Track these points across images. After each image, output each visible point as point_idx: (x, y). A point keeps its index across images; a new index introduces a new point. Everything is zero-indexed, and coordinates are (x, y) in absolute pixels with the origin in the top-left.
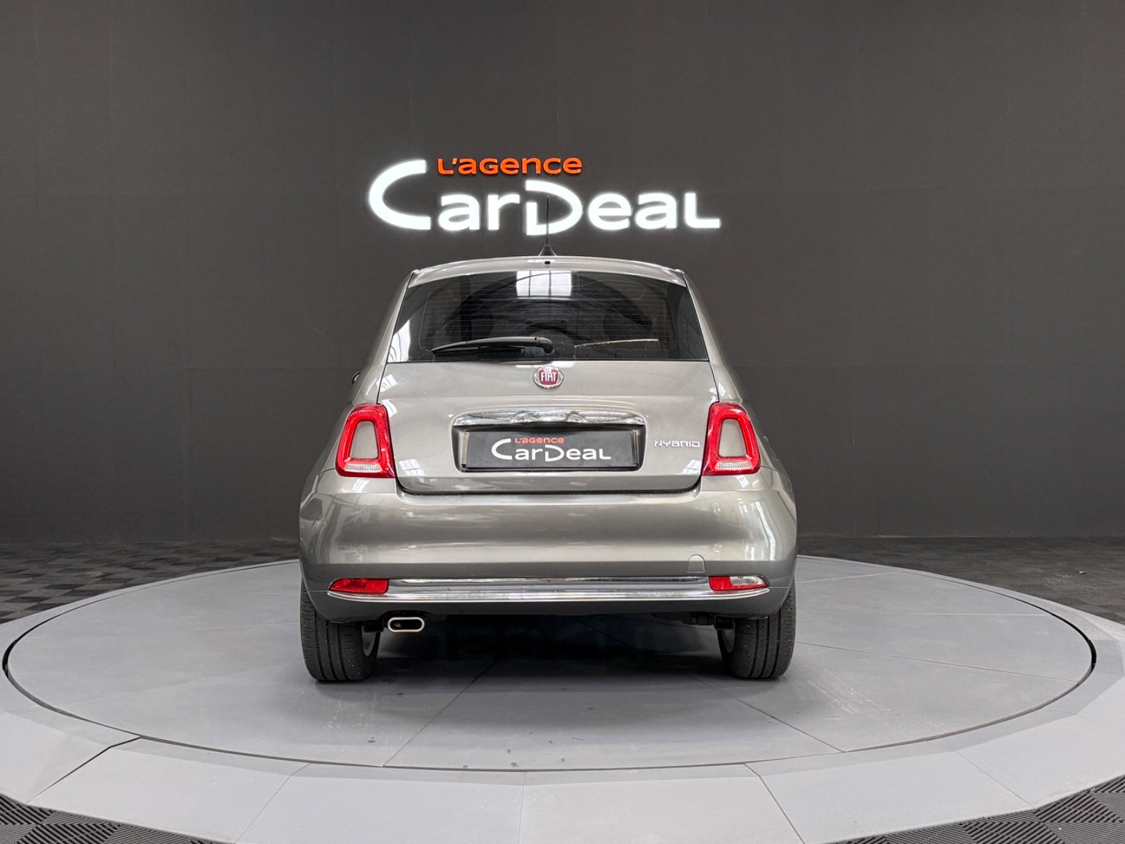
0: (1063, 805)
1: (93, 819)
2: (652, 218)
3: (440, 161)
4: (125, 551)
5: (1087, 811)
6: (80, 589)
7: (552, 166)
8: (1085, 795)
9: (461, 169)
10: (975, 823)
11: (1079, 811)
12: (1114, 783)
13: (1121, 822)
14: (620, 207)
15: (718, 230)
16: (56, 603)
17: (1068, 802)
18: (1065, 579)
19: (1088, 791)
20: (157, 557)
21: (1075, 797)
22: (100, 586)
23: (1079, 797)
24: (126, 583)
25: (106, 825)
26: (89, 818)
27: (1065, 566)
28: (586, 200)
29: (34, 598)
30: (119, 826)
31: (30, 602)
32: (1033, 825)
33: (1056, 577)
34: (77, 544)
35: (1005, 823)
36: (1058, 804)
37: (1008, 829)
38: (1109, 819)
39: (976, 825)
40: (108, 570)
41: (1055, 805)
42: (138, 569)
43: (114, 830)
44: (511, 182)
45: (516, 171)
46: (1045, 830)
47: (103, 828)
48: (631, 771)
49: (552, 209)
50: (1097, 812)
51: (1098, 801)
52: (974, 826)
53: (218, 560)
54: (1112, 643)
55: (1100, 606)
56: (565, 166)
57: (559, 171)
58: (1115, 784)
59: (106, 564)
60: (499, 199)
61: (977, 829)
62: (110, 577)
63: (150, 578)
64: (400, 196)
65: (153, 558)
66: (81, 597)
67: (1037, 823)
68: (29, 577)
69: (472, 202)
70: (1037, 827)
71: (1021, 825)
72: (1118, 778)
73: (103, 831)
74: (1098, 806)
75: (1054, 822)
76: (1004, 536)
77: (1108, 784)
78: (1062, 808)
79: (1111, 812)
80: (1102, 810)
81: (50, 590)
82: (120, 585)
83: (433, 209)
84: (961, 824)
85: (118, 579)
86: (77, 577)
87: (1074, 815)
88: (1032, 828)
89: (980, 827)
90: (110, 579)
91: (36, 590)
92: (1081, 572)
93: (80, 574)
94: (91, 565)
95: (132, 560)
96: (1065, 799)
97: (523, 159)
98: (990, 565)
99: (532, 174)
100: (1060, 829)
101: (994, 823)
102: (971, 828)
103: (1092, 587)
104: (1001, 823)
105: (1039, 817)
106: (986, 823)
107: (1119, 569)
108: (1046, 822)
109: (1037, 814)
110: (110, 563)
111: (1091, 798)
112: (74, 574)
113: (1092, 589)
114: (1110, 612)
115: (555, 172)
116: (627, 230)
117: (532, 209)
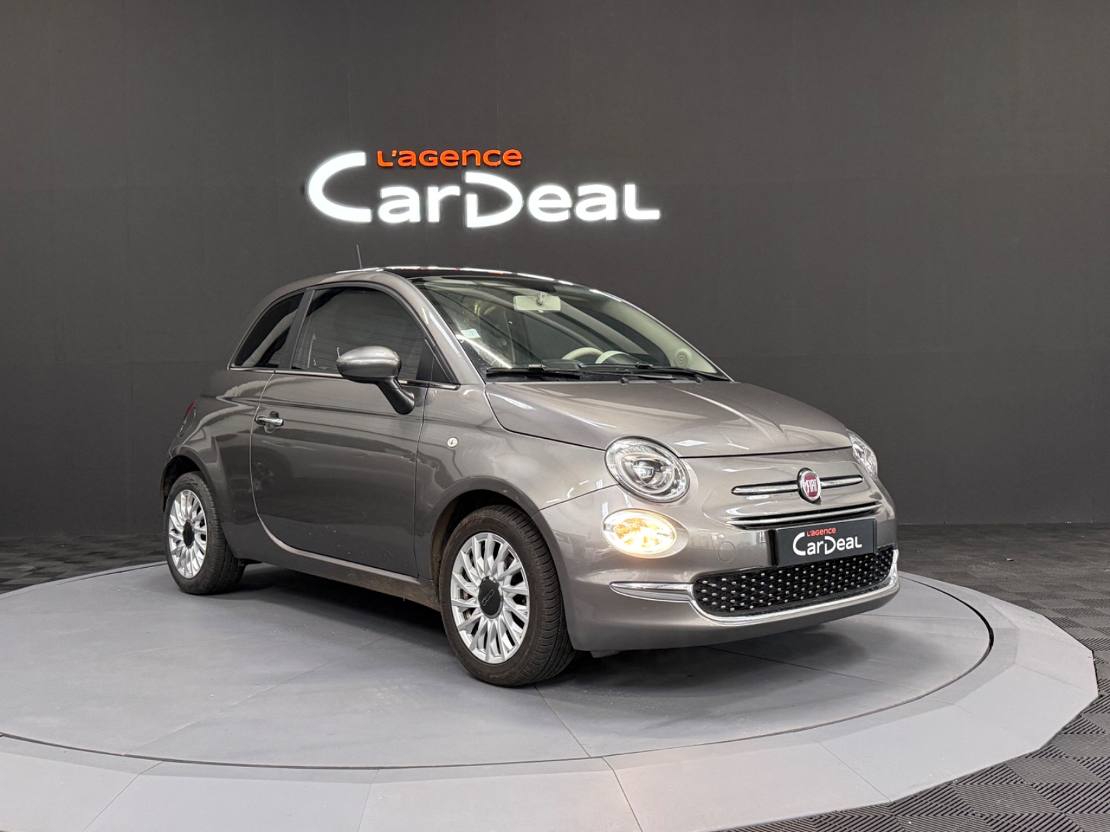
2: (591, 209)
3: (380, 153)
4: (65, 545)
5: (942, 804)
6: (6, 583)
7: (491, 158)
9: (400, 161)
10: (826, 817)
11: (934, 804)
13: (974, 815)
14: (560, 199)
15: (658, 221)
18: (992, 567)
19: (950, 783)
20: (95, 551)
21: (935, 789)
23: (940, 789)
24: (54, 577)
27: (994, 553)
28: (526, 193)
32: (886, 818)
33: (982, 564)
34: (20, 538)
35: (856, 817)
36: (916, 796)
37: (859, 822)
38: (962, 812)
40: (42, 564)
41: (912, 798)
42: (72, 562)
44: (452, 174)
45: (456, 163)
46: (895, 823)
48: (485, 767)
49: (492, 200)
50: (952, 805)
51: (956, 794)
52: (824, 820)
53: (155, 553)
54: (1013, 632)
55: (1017, 593)
56: (505, 158)
57: (499, 162)
58: (980, 775)
59: (42, 558)
60: (439, 190)
61: (826, 823)
62: (40, 571)
63: (79, 572)
64: (340, 189)
65: (90, 552)
67: (888, 816)
69: (411, 194)
70: (887, 821)
71: (872, 819)
74: (956, 798)
75: (906, 815)
77: (972, 775)
79: (966, 805)
80: (958, 803)
82: (47, 578)
83: (374, 202)
84: (811, 818)
85: (47, 573)
86: (8, 571)
87: (928, 808)
88: (881, 822)
89: (829, 821)
90: (41, 574)
92: (1008, 560)
93: (13, 568)
94: (26, 559)
95: (69, 553)
96: (924, 791)
97: (463, 151)
98: (920, 552)
99: (471, 166)
100: (910, 823)
101: (844, 817)
103: (1015, 575)
104: (853, 817)
105: (892, 811)
106: (837, 817)
107: (1046, 556)
108: (898, 815)
109: (891, 807)
110: (46, 557)
111: (951, 790)
112: (6, 568)
113: (1015, 577)
114: (1026, 599)
115: (496, 164)
116: (566, 222)
117: (472, 201)
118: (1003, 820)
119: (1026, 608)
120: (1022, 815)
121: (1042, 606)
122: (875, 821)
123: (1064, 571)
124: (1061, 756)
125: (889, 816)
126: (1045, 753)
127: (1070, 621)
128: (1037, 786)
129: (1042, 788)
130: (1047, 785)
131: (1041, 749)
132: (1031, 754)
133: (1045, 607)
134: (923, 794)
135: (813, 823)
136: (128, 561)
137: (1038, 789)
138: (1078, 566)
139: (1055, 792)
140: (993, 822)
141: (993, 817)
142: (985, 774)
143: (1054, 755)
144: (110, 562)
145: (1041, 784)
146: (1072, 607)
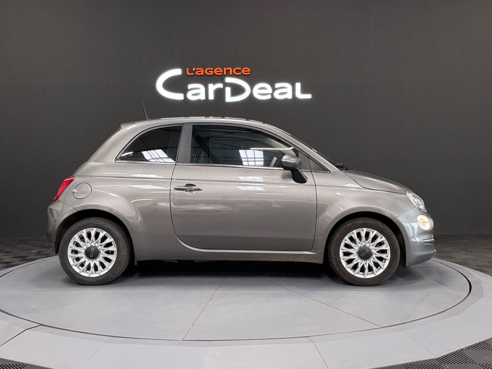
0: (450, 356)
1: (16, 362)
2: (281, 94)
3: (188, 69)
5: (460, 359)
6: (27, 258)
7: (237, 71)
9: (197, 73)
11: (457, 359)
12: (474, 346)
14: (267, 89)
15: (310, 99)
16: (15, 264)
17: (452, 355)
18: (462, 253)
19: (462, 350)
21: (456, 352)
22: (36, 257)
23: (458, 352)
24: (47, 256)
25: (21, 364)
26: (14, 361)
27: (463, 248)
28: (252, 87)
29: (6, 262)
30: (27, 365)
31: (4, 264)
33: (458, 252)
34: (29, 238)
36: (448, 355)
37: (424, 367)
38: (470, 362)
39: (410, 365)
40: (40, 250)
41: (446, 356)
43: (24, 367)
44: (220, 78)
45: (221, 74)
46: (441, 367)
47: (20, 366)
48: (256, 341)
49: (236, 90)
50: (465, 359)
51: (466, 354)
54: (479, 282)
55: (476, 265)
56: (243, 71)
57: (240, 73)
59: (40, 247)
60: (214, 86)
61: (410, 367)
62: (40, 253)
64: (170, 85)
66: (27, 262)
68: (5, 253)
69: (201, 87)
70: (437, 366)
71: (430, 365)
72: (476, 344)
74: (466, 356)
75: (446, 364)
77: (471, 346)
79: (471, 359)
80: (468, 358)
81: (14, 259)
82: (45, 256)
83: (185, 91)
84: (403, 365)
85: (44, 254)
86: (26, 253)
87: (455, 360)
88: (435, 367)
89: (412, 366)
91: (7, 259)
92: (469, 250)
93: (28, 251)
94: (33, 248)
96: (451, 353)
97: (224, 68)
99: (228, 75)
100: (448, 367)
101: (418, 364)
102: (408, 366)
103: (474, 257)
104: (422, 364)
105: (439, 362)
106: (415, 364)
107: (486, 249)
108: (442, 364)
109: (438, 360)
110: (42, 247)
111: (463, 353)
112: (25, 252)
114: (481, 268)
115: (238, 74)
116: (270, 99)
117: (228, 90)
119: (481, 272)
121: (488, 271)
125: (438, 364)
133: (490, 271)
135: (405, 367)
141: (484, 365)
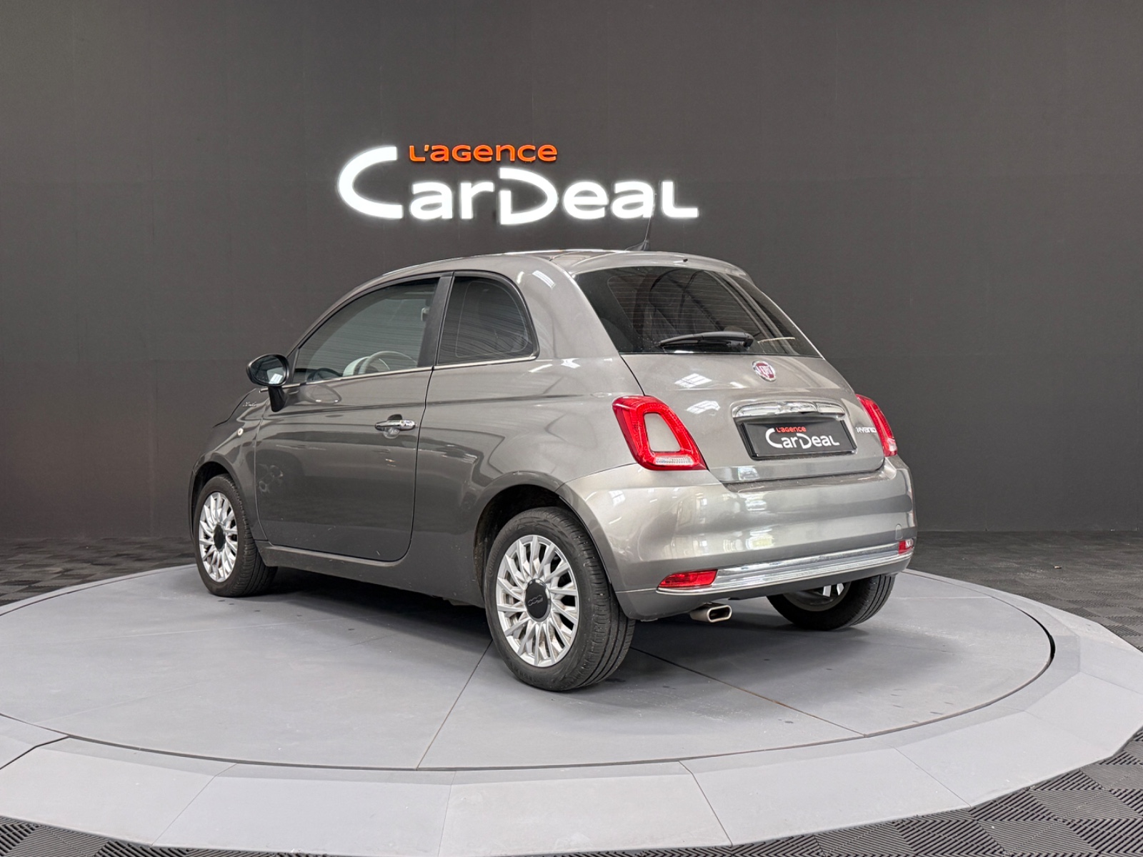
1: (12, 820)
4: (90, 547)
5: (1023, 809)
6: (36, 585)
8: (1024, 793)
10: (908, 822)
11: (1015, 809)
12: (1055, 780)
13: (1056, 820)
15: (695, 219)
16: (10, 599)
17: (1006, 799)
18: (1039, 574)
19: (1028, 789)
20: (121, 553)
21: (1013, 795)
22: (58, 582)
23: (1018, 795)
24: (84, 579)
25: (24, 825)
26: (7, 819)
27: (1041, 561)
30: (37, 827)
32: (966, 823)
33: (1030, 572)
34: (42, 539)
35: (939, 821)
36: (995, 801)
37: (941, 827)
38: (1044, 817)
40: (69, 566)
41: (992, 803)
42: (99, 564)
43: (31, 831)
44: (486, 170)
46: (978, 828)
47: (21, 829)
48: (562, 770)
49: (526, 197)
50: (1032, 810)
51: (1035, 799)
52: (907, 824)
53: (183, 555)
54: (1074, 639)
55: (1070, 601)
58: (1057, 781)
59: (68, 560)
61: (909, 827)
62: (69, 573)
63: (109, 574)
64: (371, 184)
65: (115, 554)
66: (37, 593)
67: (970, 821)
70: (970, 825)
71: (955, 824)
73: (20, 832)
74: (1035, 804)
75: (989, 820)
76: (984, 530)
77: (1049, 781)
78: (999, 806)
79: (1047, 810)
80: (1038, 808)
81: (6, 586)
82: (79, 580)
83: (405, 198)
84: (893, 823)
85: (77, 575)
86: (36, 572)
87: (1010, 812)
88: (965, 827)
89: (912, 826)
92: (1056, 567)
93: (40, 570)
94: (53, 561)
95: (95, 555)
96: (1003, 797)
98: (965, 559)
100: (993, 827)
101: (927, 821)
102: (903, 826)
103: (1065, 582)
104: (935, 821)
105: (974, 815)
106: (919, 821)
107: (1095, 564)
108: (980, 820)
109: (972, 812)
110: (72, 559)
111: (1030, 796)
112: (33, 570)
113: (1065, 584)
114: (1079, 607)
116: (602, 219)
118: (1086, 825)
119: (1080, 615)
120: (1104, 820)
121: (1096, 613)
122: (958, 826)
123: (1114, 578)
124: (1136, 763)
126: (1119, 759)
127: (1127, 630)
128: (1115, 793)
129: (1121, 794)
130: (1125, 791)
131: (1114, 755)
132: (1105, 761)
133: (1099, 614)
134: (1003, 799)
135: (896, 827)
136: (157, 563)
137: (1116, 795)
138: (1127, 574)
139: (1134, 798)
140: (1076, 827)
141: (1075, 822)
142: (1061, 781)
143: (1129, 761)
144: (138, 564)
145: (1120, 790)
146: (1127, 615)
